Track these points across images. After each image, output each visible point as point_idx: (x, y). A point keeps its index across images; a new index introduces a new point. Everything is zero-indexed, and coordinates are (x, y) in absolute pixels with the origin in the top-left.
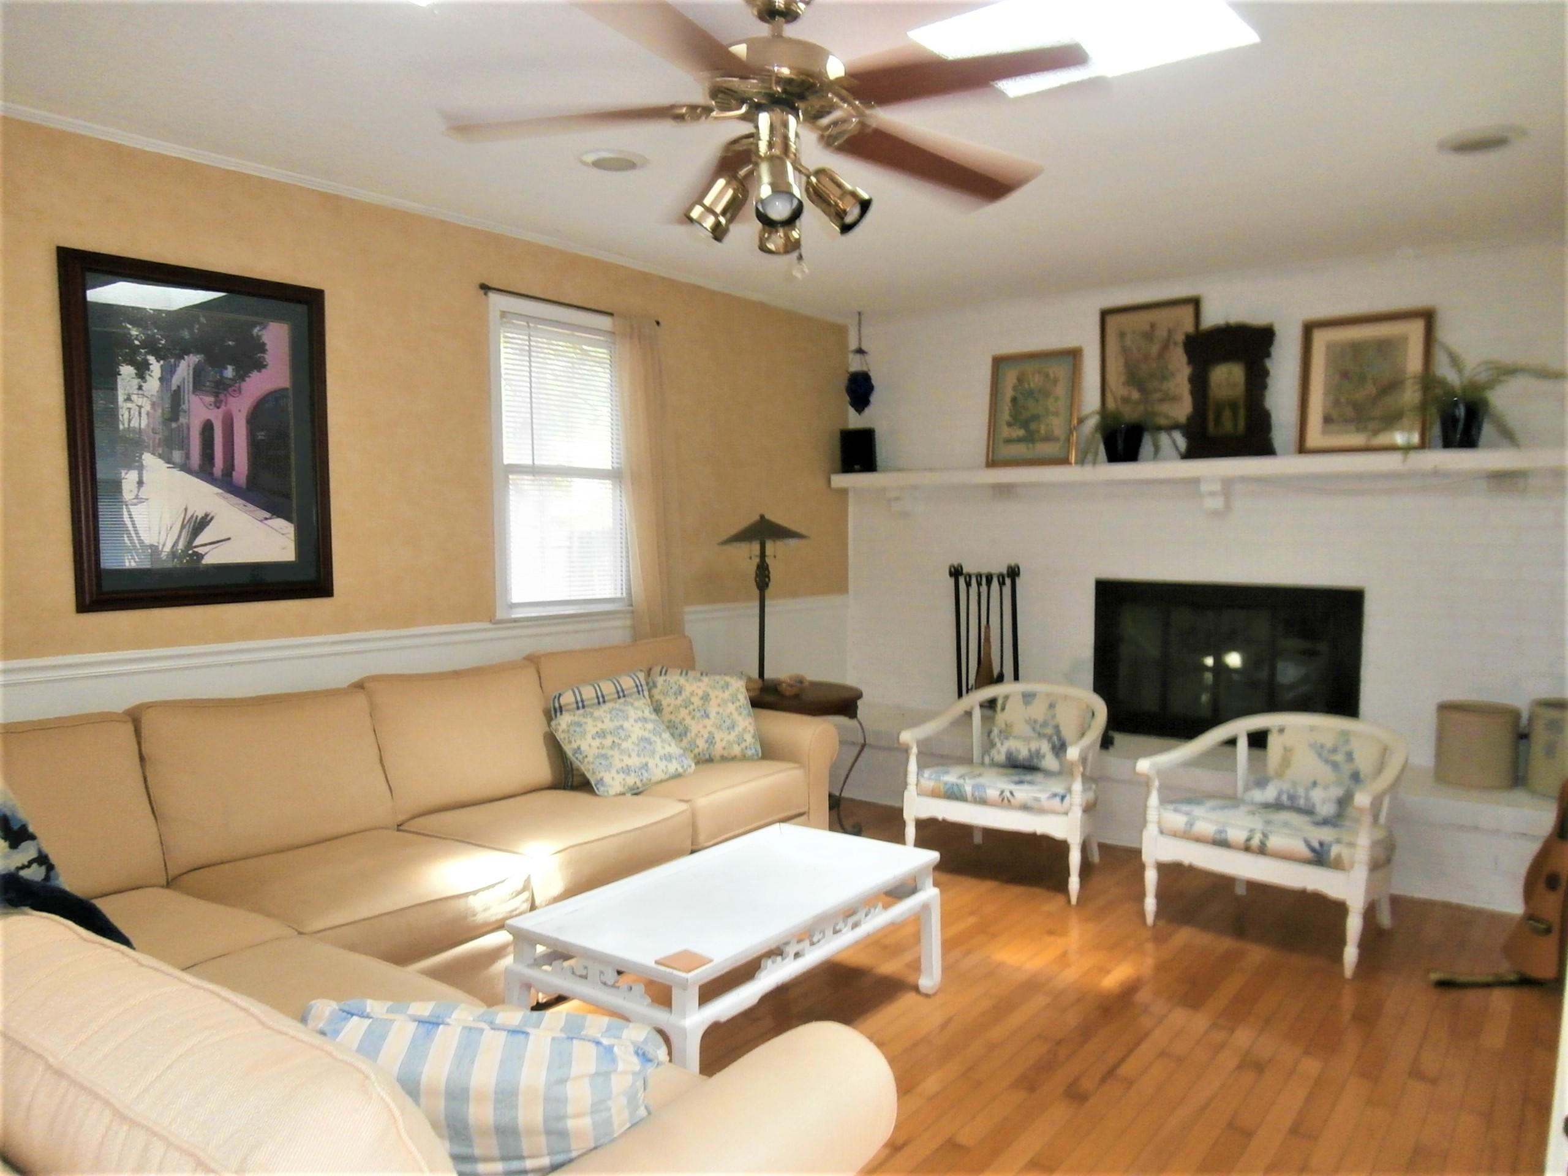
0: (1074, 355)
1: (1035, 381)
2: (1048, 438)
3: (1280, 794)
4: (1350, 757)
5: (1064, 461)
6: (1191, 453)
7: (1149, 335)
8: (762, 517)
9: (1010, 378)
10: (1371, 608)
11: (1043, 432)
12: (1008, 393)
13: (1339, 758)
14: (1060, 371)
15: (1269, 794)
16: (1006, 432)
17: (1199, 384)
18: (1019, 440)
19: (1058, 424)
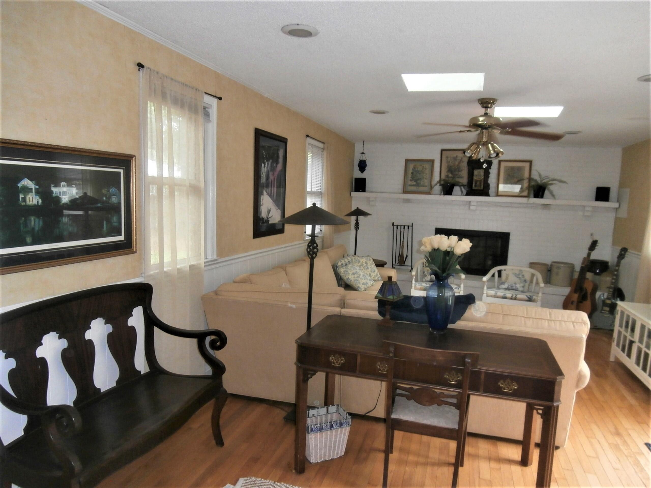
0: (432, 161)
1: (420, 168)
2: (423, 186)
3: (509, 286)
4: (523, 276)
5: (429, 193)
6: (468, 194)
7: (455, 159)
8: (358, 208)
9: (411, 166)
10: (511, 237)
11: (422, 184)
12: (411, 171)
13: (521, 276)
14: (427, 166)
15: (506, 286)
16: (410, 183)
17: (471, 175)
18: (414, 185)
19: (426, 182)
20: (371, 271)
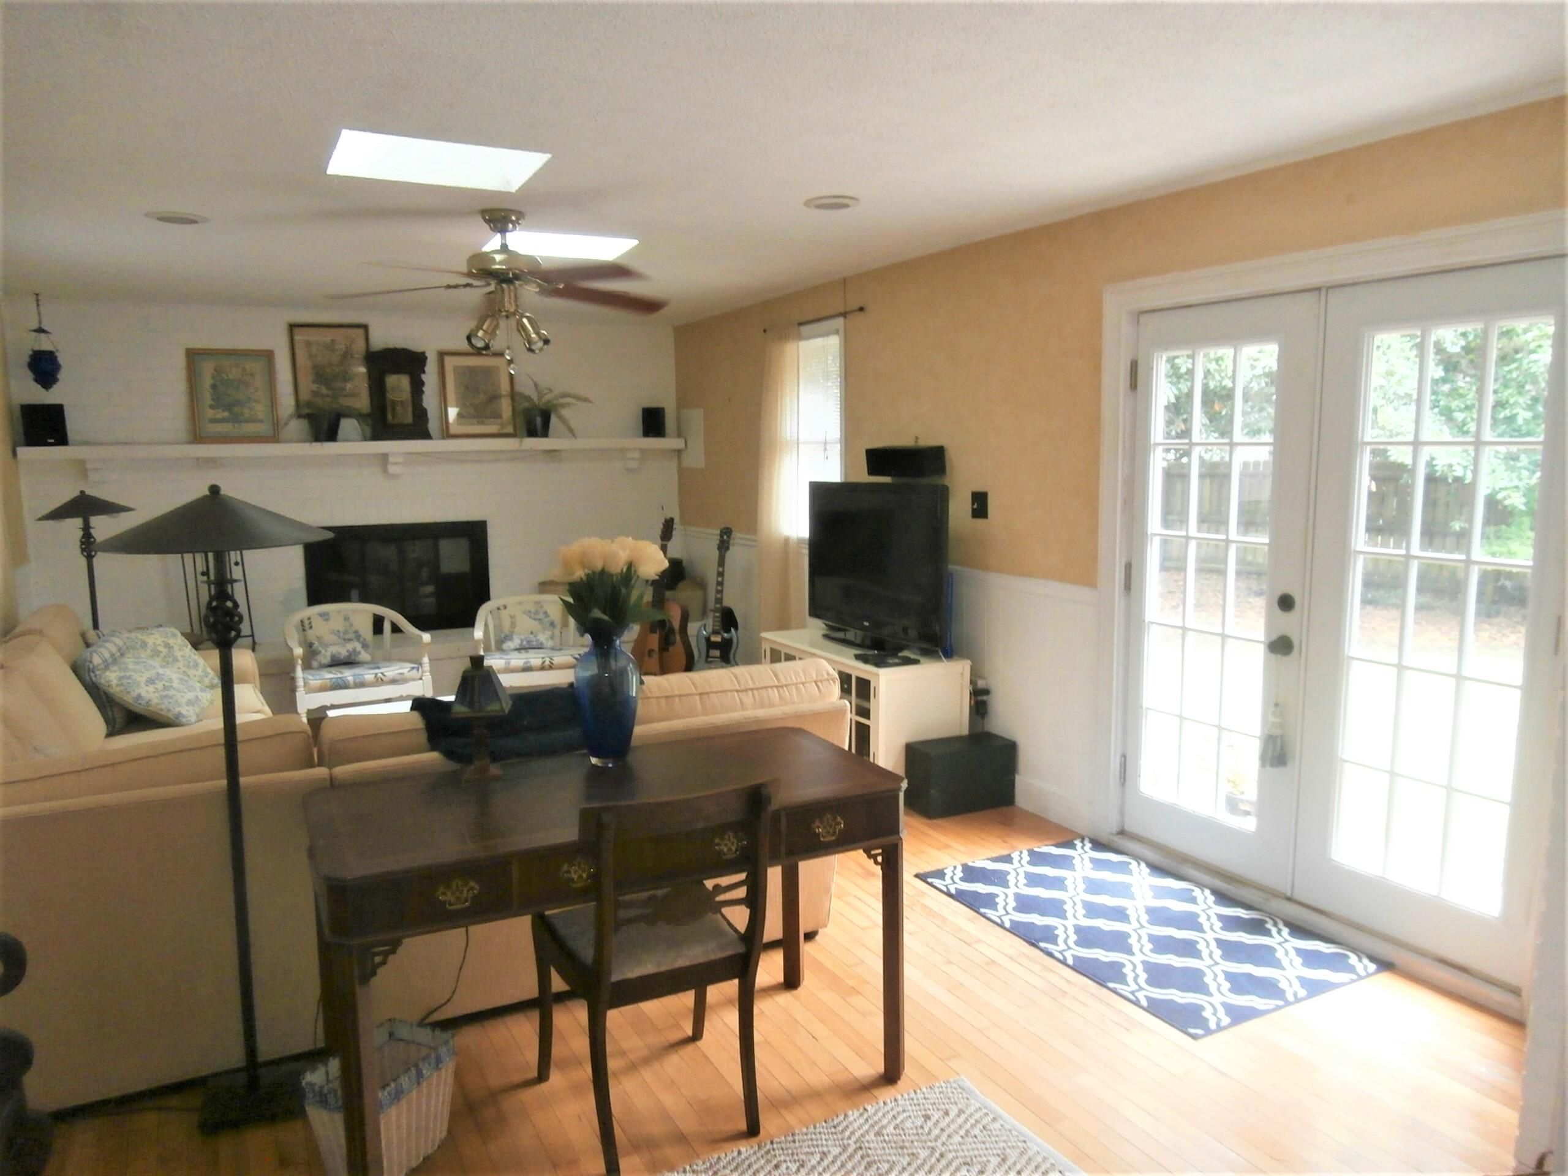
0: (268, 356)
1: (234, 374)
2: (253, 420)
3: (522, 641)
4: (546, 614)
5: (274, 438)
6: (376, 436)
7: (331, 347)
8: (82, 492)
9: (206, 368)
10: (491, 531)
11: (247, 416)
12: (207, 381)
13: (541, 616)
14: (255, 366)
15: (516, 642)
16: (210, 413)
17: (377, 387)
18: (223, 420)
19: (260, 409)
20: (188, 667)
